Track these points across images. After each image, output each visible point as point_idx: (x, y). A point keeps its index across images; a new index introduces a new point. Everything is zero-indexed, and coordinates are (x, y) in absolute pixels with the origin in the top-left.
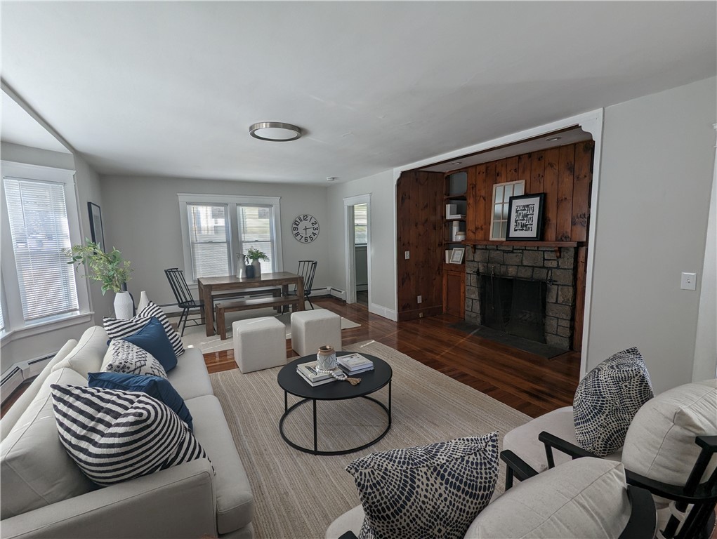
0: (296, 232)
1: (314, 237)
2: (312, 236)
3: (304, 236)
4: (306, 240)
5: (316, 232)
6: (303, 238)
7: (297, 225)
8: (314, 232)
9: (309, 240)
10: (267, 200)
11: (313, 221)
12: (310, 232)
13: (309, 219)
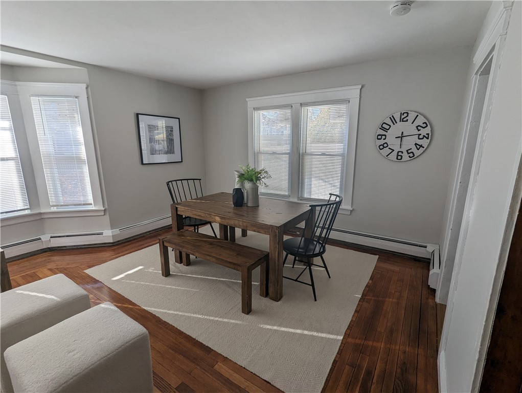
0: (382, 142)
1: (417, 153)
2: (414, 150)
3: (397, 149)
4: (399, 157)
5: (425, 142)
6: (395, 153)
7: (386, 130)
8: (420, 142)
9: (406, 157)
10: (340, 93)
11: (420, 121)
12: (409, 143)
13: (411, 120)
